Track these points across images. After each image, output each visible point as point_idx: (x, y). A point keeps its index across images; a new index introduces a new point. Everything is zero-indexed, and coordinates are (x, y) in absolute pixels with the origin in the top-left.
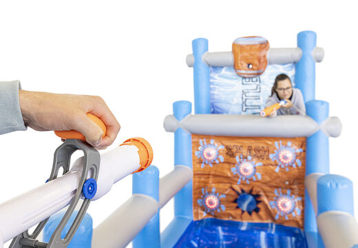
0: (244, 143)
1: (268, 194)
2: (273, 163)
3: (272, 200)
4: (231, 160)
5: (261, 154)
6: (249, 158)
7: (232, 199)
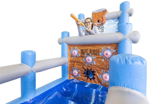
0: (88, 48)
1: (99, 72)
2: (101, 57)
3: (100, 74)
4: (83, 55)
5: (95, 53)
6: (90, 54)
7: (83, 72)
